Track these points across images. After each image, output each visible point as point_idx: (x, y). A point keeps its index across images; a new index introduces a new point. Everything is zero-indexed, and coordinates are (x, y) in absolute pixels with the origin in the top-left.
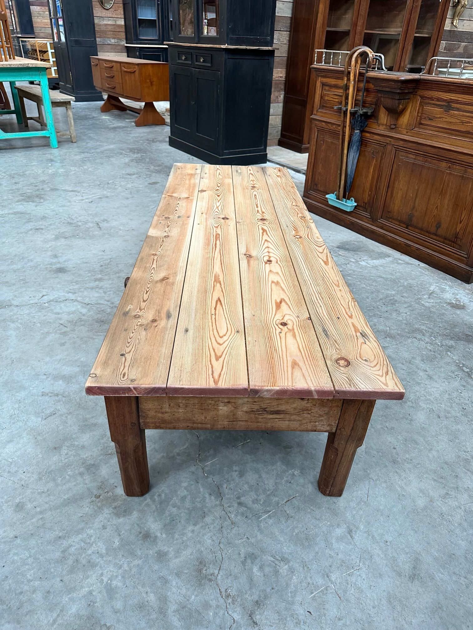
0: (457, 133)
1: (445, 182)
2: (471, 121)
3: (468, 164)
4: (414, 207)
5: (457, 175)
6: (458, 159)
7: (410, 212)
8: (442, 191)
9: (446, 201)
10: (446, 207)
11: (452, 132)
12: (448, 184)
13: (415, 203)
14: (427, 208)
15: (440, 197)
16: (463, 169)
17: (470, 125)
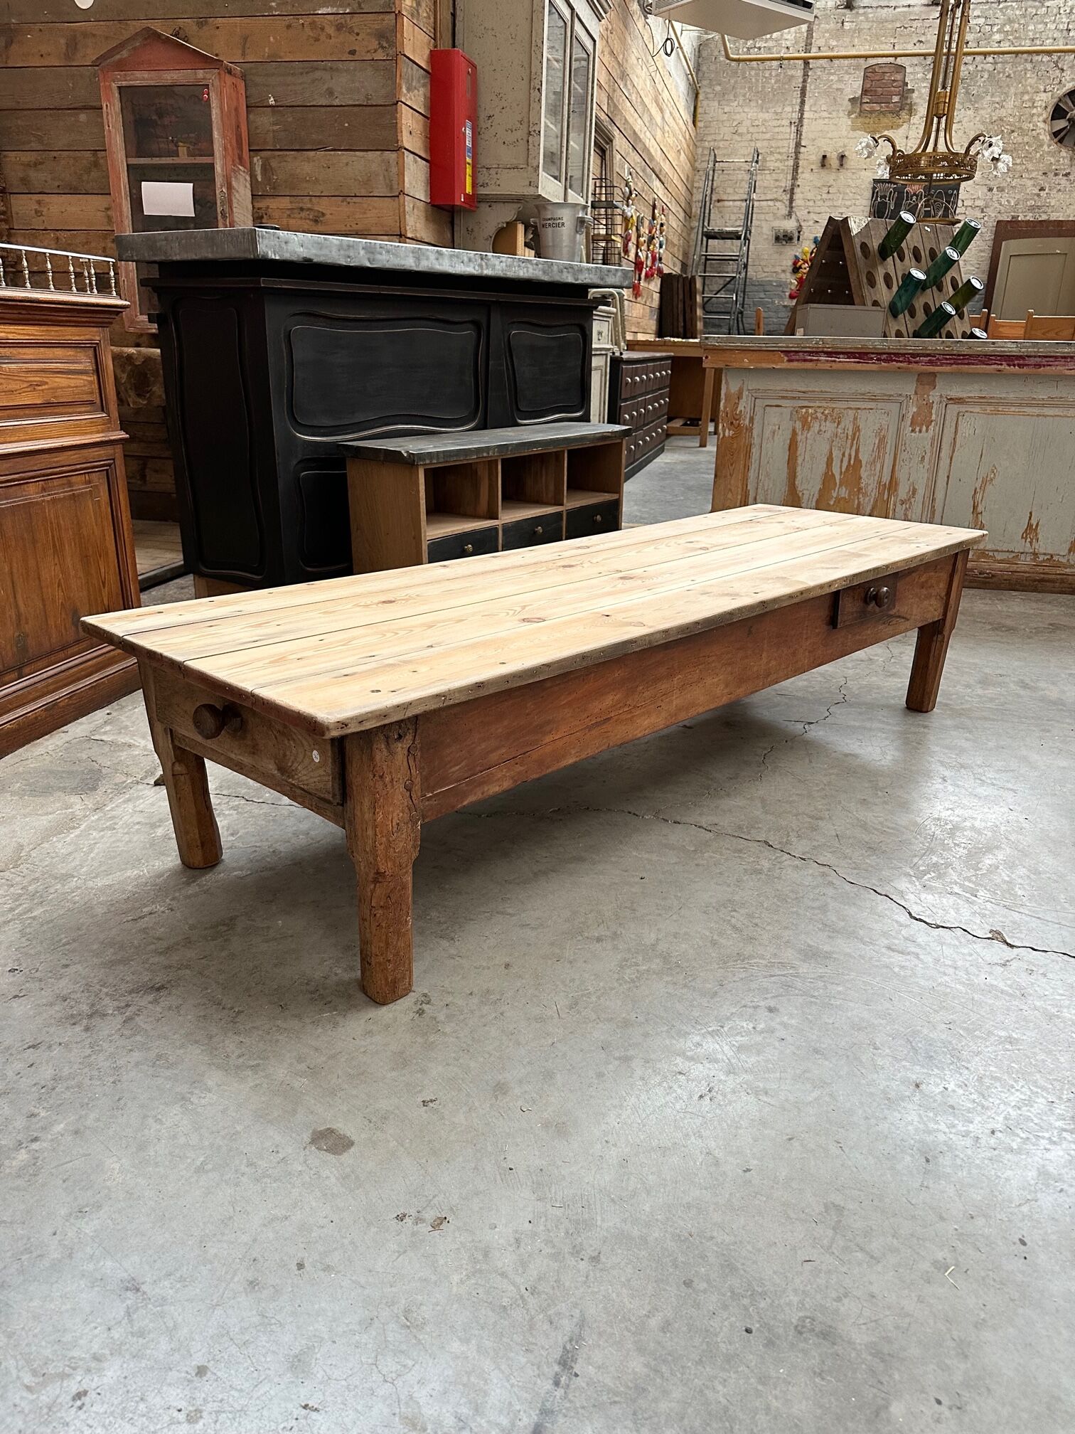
0: (27, 412)
1: (51, 523)
2: (45, 380)
3: (73, 468)
4: (19, 615)
5: (64, 497)
6: (54, 465)
7: (17, 634)
8: (54, 546)
9: (68, 559)
10: (73, 573)
11: (18, 412)
12: (58, 524)
13: (17, 606)
14: (43, 600)
15: (56, 560)
16: (65, 480)
17: (46, 387)
